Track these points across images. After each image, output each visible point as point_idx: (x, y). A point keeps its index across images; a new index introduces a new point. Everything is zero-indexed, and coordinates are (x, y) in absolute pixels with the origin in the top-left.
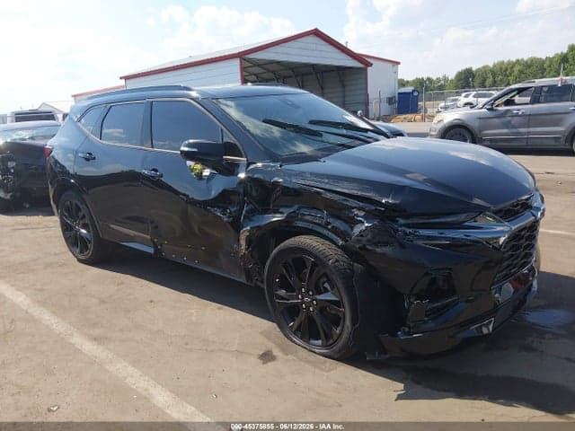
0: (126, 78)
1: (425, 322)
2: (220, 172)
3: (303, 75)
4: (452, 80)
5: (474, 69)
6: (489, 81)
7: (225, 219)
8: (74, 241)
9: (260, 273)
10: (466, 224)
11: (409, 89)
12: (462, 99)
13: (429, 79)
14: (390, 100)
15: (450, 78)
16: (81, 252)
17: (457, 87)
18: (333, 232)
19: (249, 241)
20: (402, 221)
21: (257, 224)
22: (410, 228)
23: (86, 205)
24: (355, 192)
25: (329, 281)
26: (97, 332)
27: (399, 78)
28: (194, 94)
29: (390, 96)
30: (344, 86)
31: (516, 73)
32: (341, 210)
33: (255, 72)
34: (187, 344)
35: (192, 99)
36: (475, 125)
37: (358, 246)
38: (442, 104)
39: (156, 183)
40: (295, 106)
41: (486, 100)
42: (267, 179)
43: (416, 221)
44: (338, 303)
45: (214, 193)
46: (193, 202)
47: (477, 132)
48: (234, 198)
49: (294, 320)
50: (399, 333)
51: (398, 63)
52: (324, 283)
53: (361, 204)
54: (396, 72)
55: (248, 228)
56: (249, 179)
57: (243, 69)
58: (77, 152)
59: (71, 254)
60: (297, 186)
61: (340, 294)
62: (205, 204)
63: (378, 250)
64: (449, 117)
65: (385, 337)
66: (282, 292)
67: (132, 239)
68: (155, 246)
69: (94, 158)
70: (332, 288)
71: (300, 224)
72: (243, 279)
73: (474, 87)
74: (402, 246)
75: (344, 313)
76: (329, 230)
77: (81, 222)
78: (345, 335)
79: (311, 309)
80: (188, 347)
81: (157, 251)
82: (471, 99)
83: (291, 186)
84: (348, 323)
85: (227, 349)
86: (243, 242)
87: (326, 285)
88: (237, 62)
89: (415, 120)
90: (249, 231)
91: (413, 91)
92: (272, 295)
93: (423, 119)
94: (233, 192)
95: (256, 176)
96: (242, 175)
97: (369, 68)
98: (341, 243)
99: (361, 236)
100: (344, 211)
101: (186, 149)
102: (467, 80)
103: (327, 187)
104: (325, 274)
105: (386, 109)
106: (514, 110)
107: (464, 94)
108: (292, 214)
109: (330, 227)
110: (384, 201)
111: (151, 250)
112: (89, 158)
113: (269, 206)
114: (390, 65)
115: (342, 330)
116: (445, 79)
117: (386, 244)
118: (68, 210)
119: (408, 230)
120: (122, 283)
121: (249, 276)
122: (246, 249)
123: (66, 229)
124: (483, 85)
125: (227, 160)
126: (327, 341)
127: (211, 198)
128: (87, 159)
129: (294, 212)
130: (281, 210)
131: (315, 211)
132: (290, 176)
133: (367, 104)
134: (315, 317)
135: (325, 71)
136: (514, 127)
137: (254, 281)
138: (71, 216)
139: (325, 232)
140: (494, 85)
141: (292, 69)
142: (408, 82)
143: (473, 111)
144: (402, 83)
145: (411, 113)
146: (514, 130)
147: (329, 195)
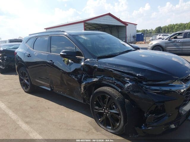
0: (46, 29)
1: (153, 123)
2: (75, 62)
3: (105, 28)
4: (154, 31)
5: (162, 27)
6: (166, 31)
7: (76, 80)
8: (23, 85)
9: (89, 100)
10: (170, 84)
11: (140, 33)
12: (158, 37)
13: (146, 30)
14: (134, 37)
15: (153, 30)
16: (26, 89)
17: (156, 33)
18: (117, 86)
19: (85, 88)
20: (144, 83)
21: (88, 82)
22: (148, 86)
23: (28, 73)
24: (126, 71)
25: (115, 104)
26: (28, 120)
27: (137, 29)
28: (65, 33)
29: (134, 35)
30: (118, 32)
31: (176, 28)
32: (120, 77)
33: (89, 27)
34: (60, 126)
35: (65, 35)
36: (164, 45)
37: (126, 92)
38: (151, 38)
39: (52, 65)
40: (103, 38)
41: (168, 37)
42: (92, 65)
43: (150, 83)
44: (118, 114)
45: (72, 70)
46: (65, 73)
47: (164, 48)
48: (79, 72)
49: (101, 118)
50: (142, 126)
51: (137, 25)
52: (113, 105)
53: (128, 76)
54: (136, 28)
55: (85, 83)
56: (85, 65)
57: (85, 26)
58: (25, 54)
59: (22, 89)
60: (103, 68)
61: (120, 111)
62: (69, 74)
63: (135, 94)
64: (154, 43)
65: (137, 129)
66: (97, 107)
67: (43, 85)
68: (51, 88)
69: (31, 56)
70: (116, 108)
71: (104, 82)
72: (82, 102)
73: (161, 33)
74: (145, 93)
75: (121, 119)
76: (115, 85)
77: (26, 78)
78: (121, 127)
79: (108, 115)
80: (60, 127)
81: (52, 90)
82: (161, 37)
83: (101, 68)
84: (122, 122)
85: (75, 129)
86: (82, 88)
87: (114, 106)
88: (83, 24)
89: (142, 43)
90: (85, 84)
91: (142, 34)
92: (93, 108)
93: (145, 43)
94: (79, 69)
95: (88, 64)
96: (82, 64)
97: (127, 26)
98: (120, 90)
99: (128, 88)
100: (121, 78)
101: (62, 54)
102: (159, 30)
103: (115, 69)
104: (114, 103)
105: (132, 40)
106: (178, 40)
107: (159, 35)
108: (101, 79)
109: (115, 84)
110: (137, 75)
111: (50, 89)
112: (29, 56)
113: (92, 75)
114: (134, 25)
115: (120, 124)
116: (152, 30)
117: (138, 92)
118: (22, 73)
119: (147, 87)
120: (39, 101)
121: (84, 101)
122: (84, 91)
123: (21, 80)
124: (164, 32)
125: (77, 58)
126: (113, 128)
127: (71, 71)
128: (28, 56)
129: (102, 78)
130: (97, 77)
131: (110, 78)
132: (101, 64)
133: (126, 38)
134: (109, 118)
135: (112, 27)
136: (177, 46)
137: (86, 102)
138: (23, 76)
139: (114, 86)
140: (168, 32)
141: (101, 26)
142: (139, 31)
143: (163, 40)
144: (138, 31)
145: (141, 41)
146: (178, 47)
147: (116, 72)
